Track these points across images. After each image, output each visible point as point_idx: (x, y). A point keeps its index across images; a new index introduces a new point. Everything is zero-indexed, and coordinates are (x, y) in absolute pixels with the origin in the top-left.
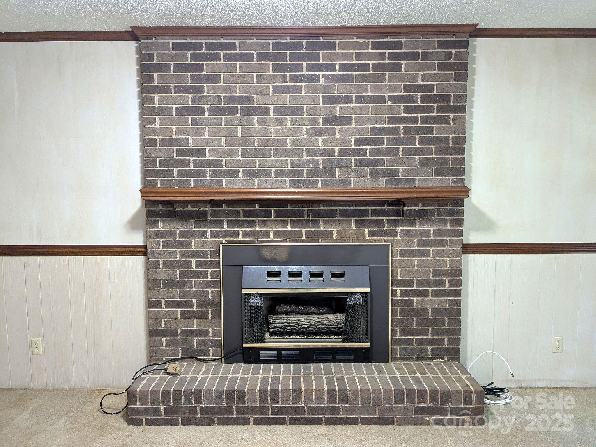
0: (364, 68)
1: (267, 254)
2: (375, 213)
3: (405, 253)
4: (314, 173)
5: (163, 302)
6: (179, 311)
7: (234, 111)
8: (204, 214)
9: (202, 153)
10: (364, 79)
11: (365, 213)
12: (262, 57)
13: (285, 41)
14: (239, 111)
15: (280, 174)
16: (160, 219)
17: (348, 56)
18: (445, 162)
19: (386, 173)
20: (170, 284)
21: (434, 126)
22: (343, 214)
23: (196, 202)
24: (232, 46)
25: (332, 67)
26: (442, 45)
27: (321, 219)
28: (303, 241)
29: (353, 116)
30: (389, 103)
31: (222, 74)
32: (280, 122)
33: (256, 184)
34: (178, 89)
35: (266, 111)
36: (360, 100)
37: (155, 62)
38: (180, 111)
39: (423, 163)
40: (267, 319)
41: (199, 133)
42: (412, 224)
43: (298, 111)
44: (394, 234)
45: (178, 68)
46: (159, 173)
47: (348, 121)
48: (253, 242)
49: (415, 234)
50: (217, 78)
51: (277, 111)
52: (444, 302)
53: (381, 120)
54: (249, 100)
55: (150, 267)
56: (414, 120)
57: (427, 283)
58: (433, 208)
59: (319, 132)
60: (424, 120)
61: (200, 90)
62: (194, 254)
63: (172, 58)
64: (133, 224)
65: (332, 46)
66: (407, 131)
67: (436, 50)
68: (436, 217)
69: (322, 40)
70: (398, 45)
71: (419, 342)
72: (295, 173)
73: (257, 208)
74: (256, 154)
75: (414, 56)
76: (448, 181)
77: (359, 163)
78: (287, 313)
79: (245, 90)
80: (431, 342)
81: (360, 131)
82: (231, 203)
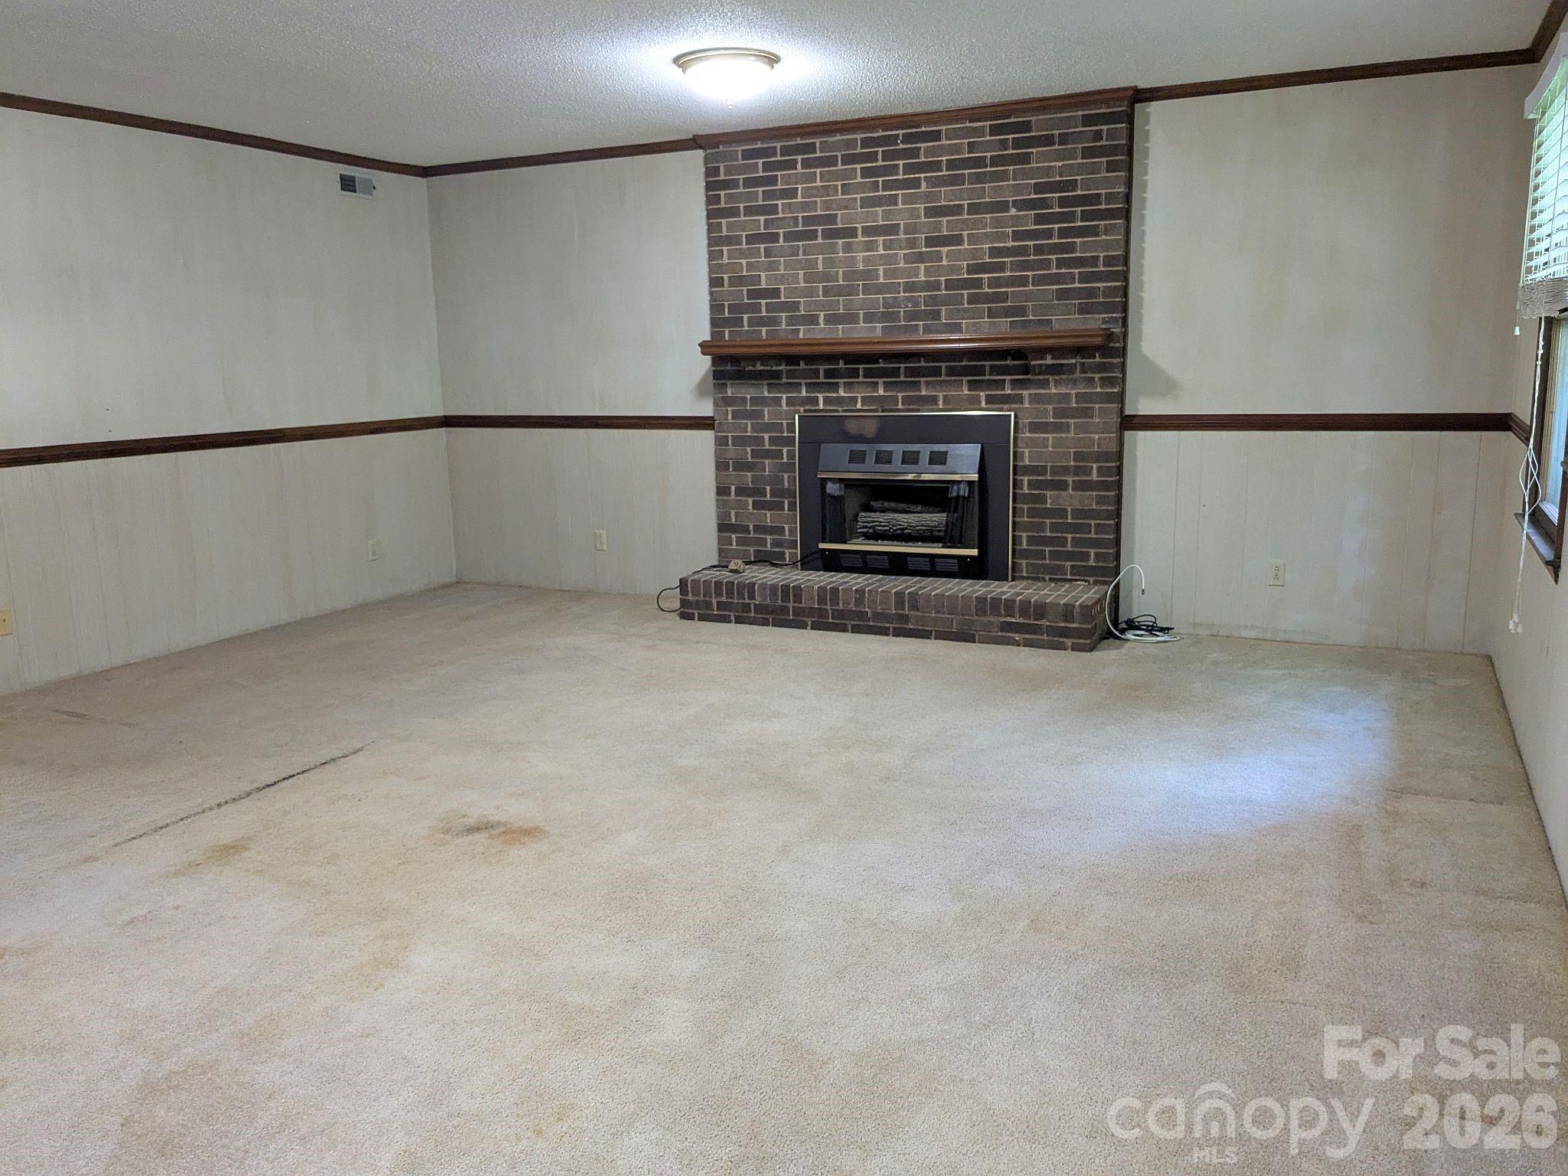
0: (979, 162)
1: (852, 427)
2: (995, 370)
3: (1035, 427)
4: (913, 316)
5: (733, 488)
6: (750, 500)
7: (813, 235)
8: (777, 375)
9: (775, 293)
10: (979, 178)
11: (980, 371)
12: (849, 159)
13: (875, 135)
14: (820, 234)
15: (869, 318)
16: (729, 382)
17: (957, 149)
18: (1092, 293)
19: (1008, 312)
20: (741, 466)
21: (1078, 240)
22: (951, 372)
23: (764, 358)
24: (811, 148)
25: (935, 166)
26: (1088, 120)
27: (922, 379)
28: (899, 410)
29: (965, 233)
30: (1013, 211)
31: (800, 186)
32: (870, 246)
33: (840, 331)
34: (749, 211)
35: (851, 233)
36: (974, 209)
37: (722, 177)
38: (751, 239)
39: (1062, 295)
40: (857, 515)
41: (772, 267)
42: (1044, 384)
43: (892, 230)
44: (1020, 399)
45: (748, 183)
46: (726, 322)
47: (957, 240)
48: (837, 411)
49: (1049, 399)
50: (793, 193)
51: (867, 231)
52: (1089, 500)
53: (1002, 237)
54: (832, 219)
55: (721, 442)
56: (1048, 234)
57: (1066, 470)
58: (1074, 361)
59: (920, 258)
60: (1063, 233)
61: (773, 209)
62: (768, 428)
63: (742, 170)
64: (701, 391)
65: (936, 137)
66: (1039, 250)
67: (1081, 129)
68: (1078, 375)
69: (924, 129)
70: (1026, 127)
71: (1055, 555)
72: (888, 316)
73: (841, 365)
74: (841, 291)
75: (1048, 140)
76: (1096, 322)
77: (973, 299)
78: (883, 511)
79: (827, 205)
80: (1071, 556)
81: (974, 254)
82: (811, 359)
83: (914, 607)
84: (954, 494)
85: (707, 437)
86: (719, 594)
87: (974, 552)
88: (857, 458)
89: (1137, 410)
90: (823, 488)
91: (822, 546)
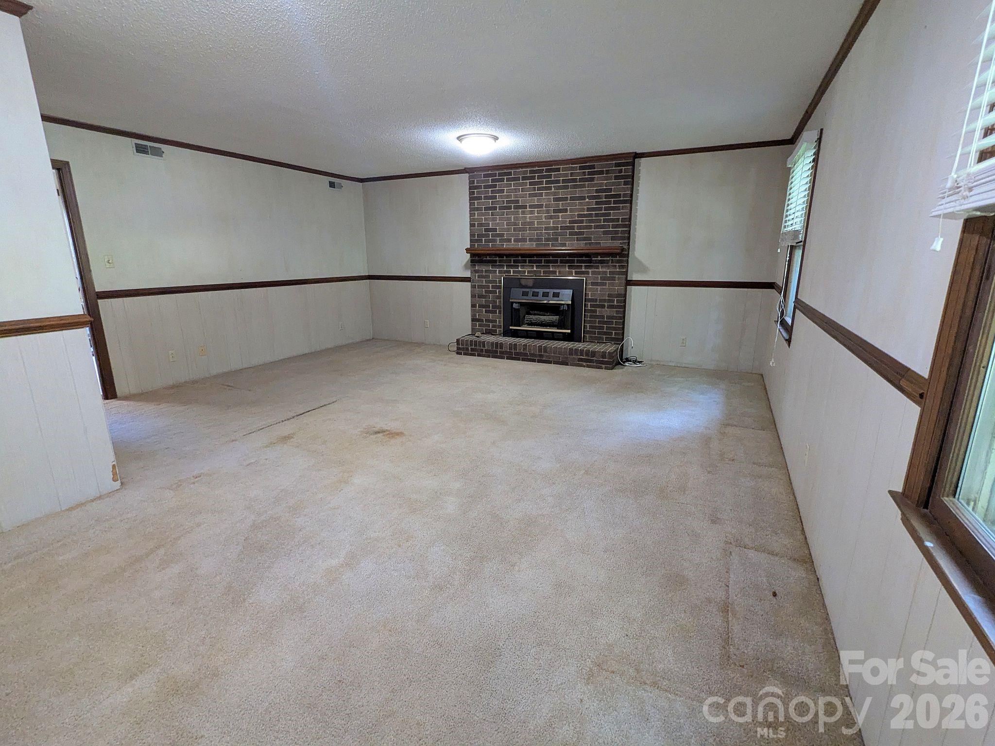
0: (575, 180)
1: (523, 282)
2: (578, 261)
3: (593, 284)
4: (547, 240)
5: (477, 305)
6: (484, 310)
7: (510, 208)
8: (495, 261)
9: (495, 230)
10: (575, 187)
11: (573, 261)
12: (524, 178)
13: (535, 169)
14: (512, 207)
15: (531, 240)
16: (476, 264)
17: (566, 175)
18: (616, 232)
19: (585, 239)
20: (480, 296)
21: (612, 212)
22: (562, 262)
23: (490, 255)
24: (510, 174)
25: (558, 182)
26: (617, 165)
27: (551, 264)
28: (542, 276)
29: (569, 208)
30: (587, 200)
31: (505, 189)
32: (532, 212)
33: (520, 245)
34: (486, 198)
35: (525, 207)
36: (572, 199)
37: (475, 184)
38: (486, 209)
39: (605, 233)
40: (524, 317)
41: (494, 220)
42: (597, 267)
43: (541, 206)
44: (588, 273)
45: (485, 187)
46: (477, 241)
47: (566, 211)
48: (518, 276)
49: (599, 273)
50: (503, 191)
51: (531, 206)
52: (613, 312)
53: (583, 210)
54: (518, 201)
55: (473, 287)
56: (600, 209)
57: (605, 300)
58: (609, 259)
59: (551, 217)
60: (606, 209)
61: (495, 197)
62: (491, 282)
63: (483, 182)
64: (466, 267)
65: (558, 170)
66: (597, 215)
67: (614, 168)
68: (610, 264)
69: (553, 167)
70: (593, 167)
71: (599, 333)
72: (538, 240)
73: (520, 258)
74: (520, 230)
75: (601, 172)
76: (617, 243)
77: (571, 234)
78: (535, 314)
79: (516, 196)
80: (605, 333)
81: (572, 216)
82: (508, 256)
83: (545, 351)
84: (562, 309)
85: (469, 284)
86: (471, 345)
87: (569, 331)
88: (525, 294)
89: (632, 278)
90: (512, 305)
91: (511, 328)
